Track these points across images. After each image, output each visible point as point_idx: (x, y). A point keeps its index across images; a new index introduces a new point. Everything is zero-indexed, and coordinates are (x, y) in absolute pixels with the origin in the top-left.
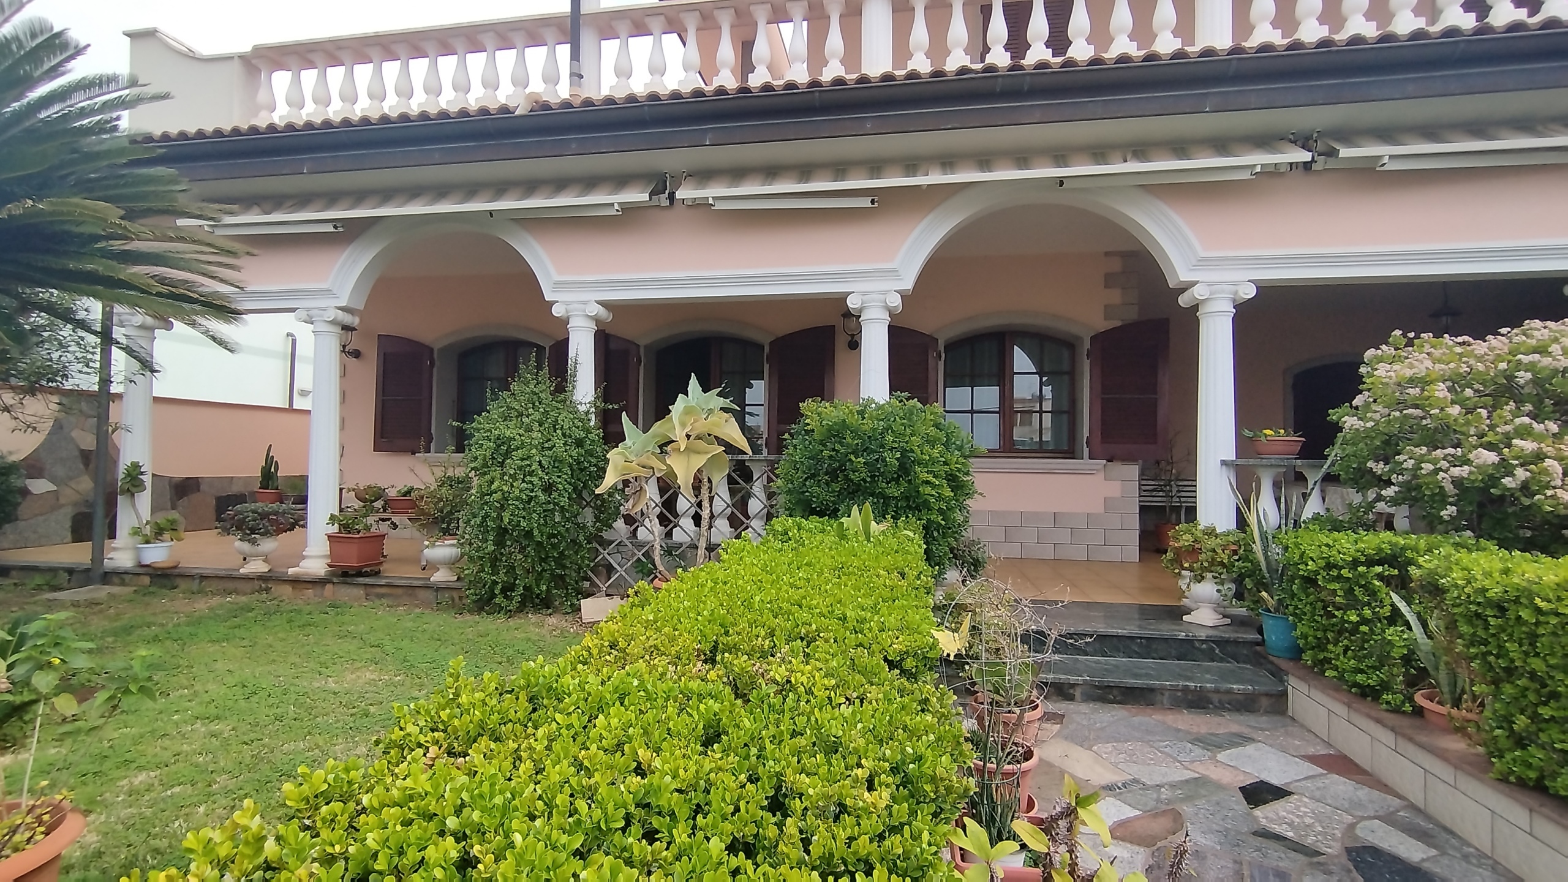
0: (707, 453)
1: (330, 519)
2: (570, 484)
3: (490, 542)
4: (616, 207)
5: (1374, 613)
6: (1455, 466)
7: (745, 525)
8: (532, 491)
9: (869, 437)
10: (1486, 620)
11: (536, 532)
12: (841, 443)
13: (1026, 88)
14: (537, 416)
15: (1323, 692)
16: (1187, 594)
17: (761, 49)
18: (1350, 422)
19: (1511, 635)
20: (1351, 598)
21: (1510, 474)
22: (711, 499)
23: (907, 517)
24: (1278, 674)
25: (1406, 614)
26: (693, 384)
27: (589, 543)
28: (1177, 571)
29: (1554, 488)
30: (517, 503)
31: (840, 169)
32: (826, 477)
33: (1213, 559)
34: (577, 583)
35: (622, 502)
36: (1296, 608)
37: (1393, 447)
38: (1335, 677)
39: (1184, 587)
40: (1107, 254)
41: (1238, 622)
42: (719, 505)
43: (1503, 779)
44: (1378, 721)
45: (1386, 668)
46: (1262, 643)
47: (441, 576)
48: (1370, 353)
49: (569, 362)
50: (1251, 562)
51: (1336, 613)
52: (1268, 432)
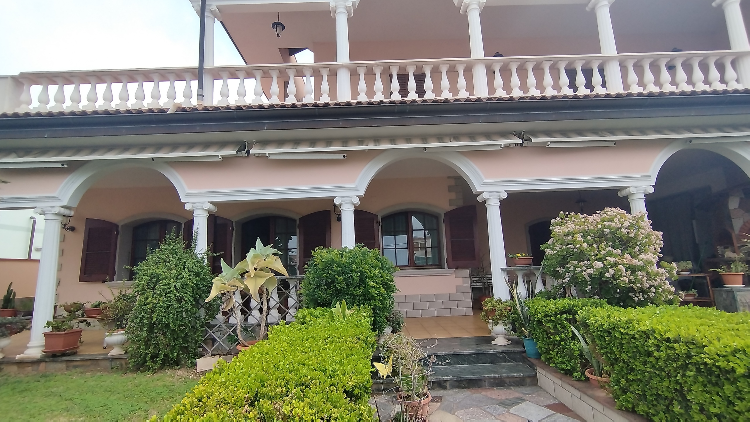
0: (266, 277)
1: (47, 324)
2: (192, 297)
3: (144, 331)
4: (220, 157)
5: (566, 336)
6: (588, 269)
7: (286, 312)
8: (170, 302)
9: (345, 266)
10: (605, 338)
11: (171, 324)
12: (331, 270)
13: (408, 111)
14: (174, 262)
15: (551, 374)
16: (492, 331)
17: (291, 87)
18: (548, 251)
19: (614, 344)
20: (556, 329)
21: (608, 272)
22: (268, 301)
23: (364, 305)
24: (532, 366)
25: (578, 335)
26: (259, 243)
27: (202, 327)
28: (487, 321)
29: (624, 276)
30: (161, 309)
31: (329, 142)
32: (325, 287)
33: (501, 314)
34: (195, 349)
35: (221, 304)
36: (536, 335)
37: (566, 260)
38: (554, 366)
39: (490, 328)
40: (449, 177)
41: (515, 342)
42: (272, 303)
43: (621, 409)
44: (572, 386)
45: (573, 360)
46: (524, 352)
47: (115, 352)
48: (553, 221)
49: (194, 233)
50: (517, 314)
51: (551, 337)
52: (518, 255)
